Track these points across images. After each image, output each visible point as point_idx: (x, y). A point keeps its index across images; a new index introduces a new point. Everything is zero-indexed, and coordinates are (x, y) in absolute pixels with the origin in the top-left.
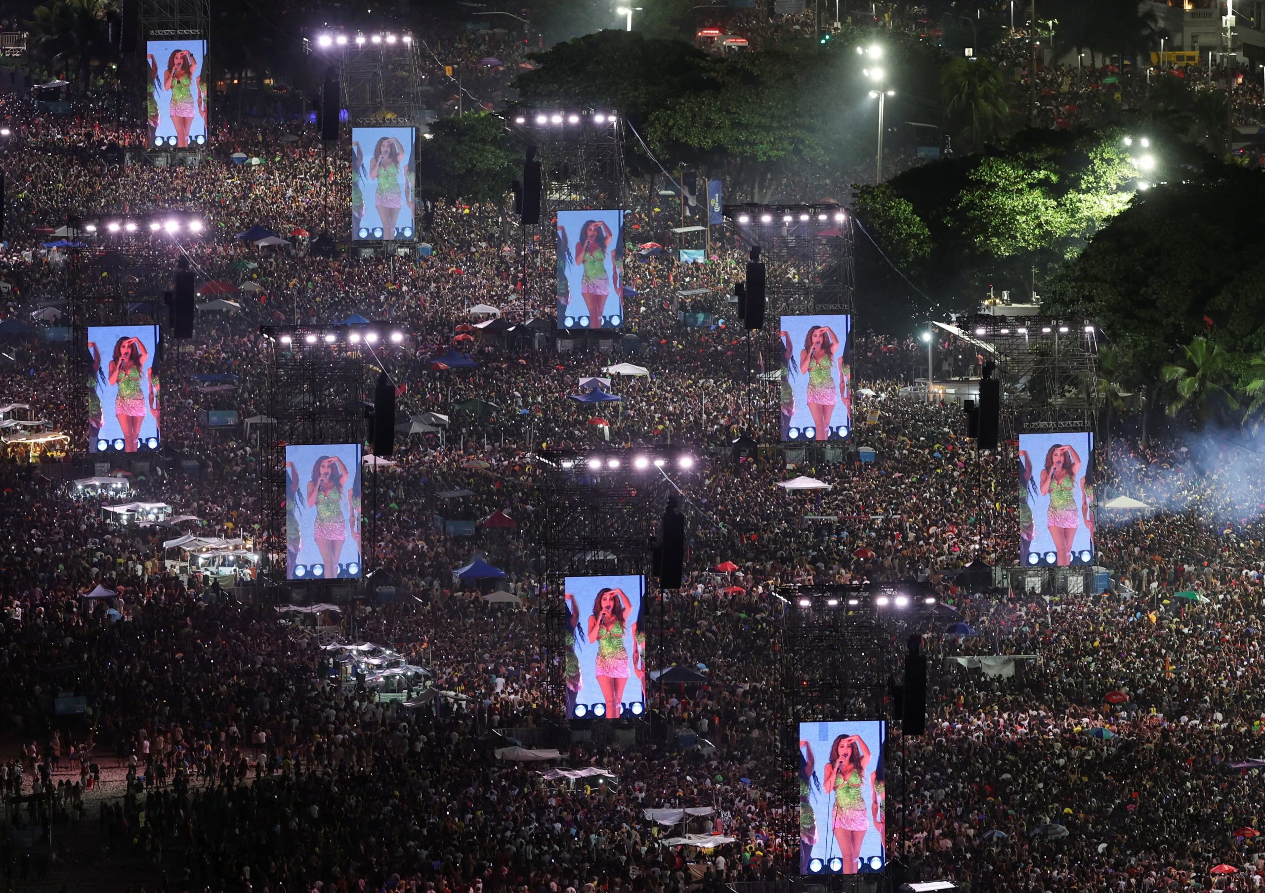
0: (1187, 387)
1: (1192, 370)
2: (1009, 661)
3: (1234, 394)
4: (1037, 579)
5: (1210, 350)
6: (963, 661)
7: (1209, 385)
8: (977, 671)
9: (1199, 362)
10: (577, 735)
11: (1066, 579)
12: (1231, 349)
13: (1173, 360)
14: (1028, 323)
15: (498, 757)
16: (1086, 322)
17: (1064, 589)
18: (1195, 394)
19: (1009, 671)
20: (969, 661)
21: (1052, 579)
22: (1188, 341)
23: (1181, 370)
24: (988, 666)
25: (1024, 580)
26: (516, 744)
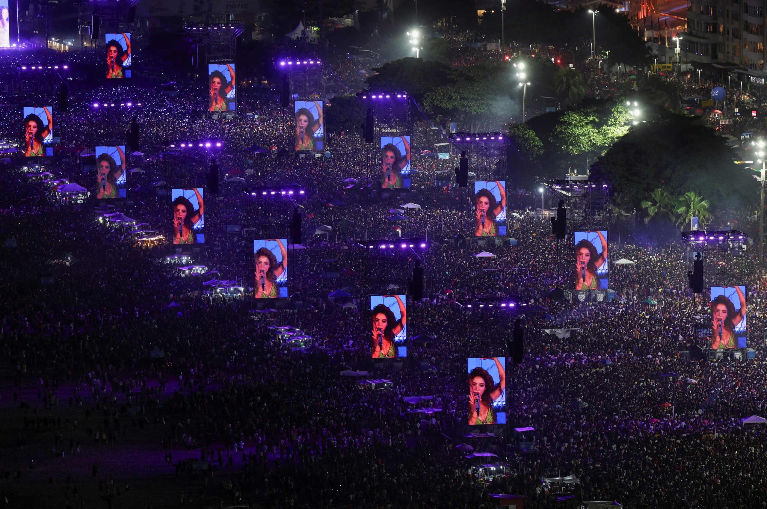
0: (652, 211)
1: (654, 203)
2: (568, 331)
3: (672, 213)
4: (583, 295)
5: (662, 194)
6: (548, 331)
7: (662, 209)
8: (554, 335)
9: (657, 199)
10: (377, 365)
11: (596, 295)
12: (672, 194)
13: (647, 199)
14: (578, 183)
15: (342, 375)
16: (604, 182)
17: (595, 300)
18: (656, 214)
19: (568, 335)
20: (551, 331)
21: (590, 295)
22: (653, 190)
23: (650, 203)
24: (559, 333)
25: (577, 295)
26: (350, 369)
